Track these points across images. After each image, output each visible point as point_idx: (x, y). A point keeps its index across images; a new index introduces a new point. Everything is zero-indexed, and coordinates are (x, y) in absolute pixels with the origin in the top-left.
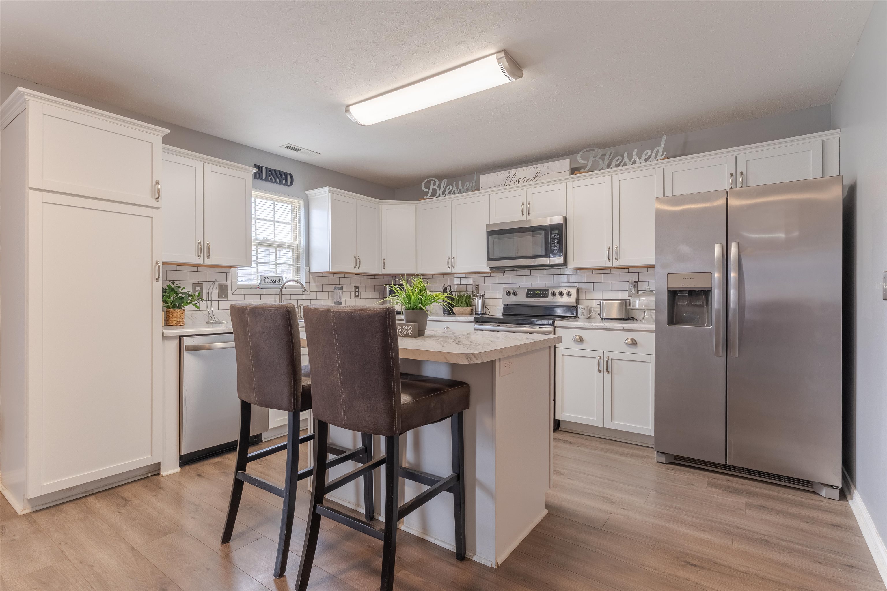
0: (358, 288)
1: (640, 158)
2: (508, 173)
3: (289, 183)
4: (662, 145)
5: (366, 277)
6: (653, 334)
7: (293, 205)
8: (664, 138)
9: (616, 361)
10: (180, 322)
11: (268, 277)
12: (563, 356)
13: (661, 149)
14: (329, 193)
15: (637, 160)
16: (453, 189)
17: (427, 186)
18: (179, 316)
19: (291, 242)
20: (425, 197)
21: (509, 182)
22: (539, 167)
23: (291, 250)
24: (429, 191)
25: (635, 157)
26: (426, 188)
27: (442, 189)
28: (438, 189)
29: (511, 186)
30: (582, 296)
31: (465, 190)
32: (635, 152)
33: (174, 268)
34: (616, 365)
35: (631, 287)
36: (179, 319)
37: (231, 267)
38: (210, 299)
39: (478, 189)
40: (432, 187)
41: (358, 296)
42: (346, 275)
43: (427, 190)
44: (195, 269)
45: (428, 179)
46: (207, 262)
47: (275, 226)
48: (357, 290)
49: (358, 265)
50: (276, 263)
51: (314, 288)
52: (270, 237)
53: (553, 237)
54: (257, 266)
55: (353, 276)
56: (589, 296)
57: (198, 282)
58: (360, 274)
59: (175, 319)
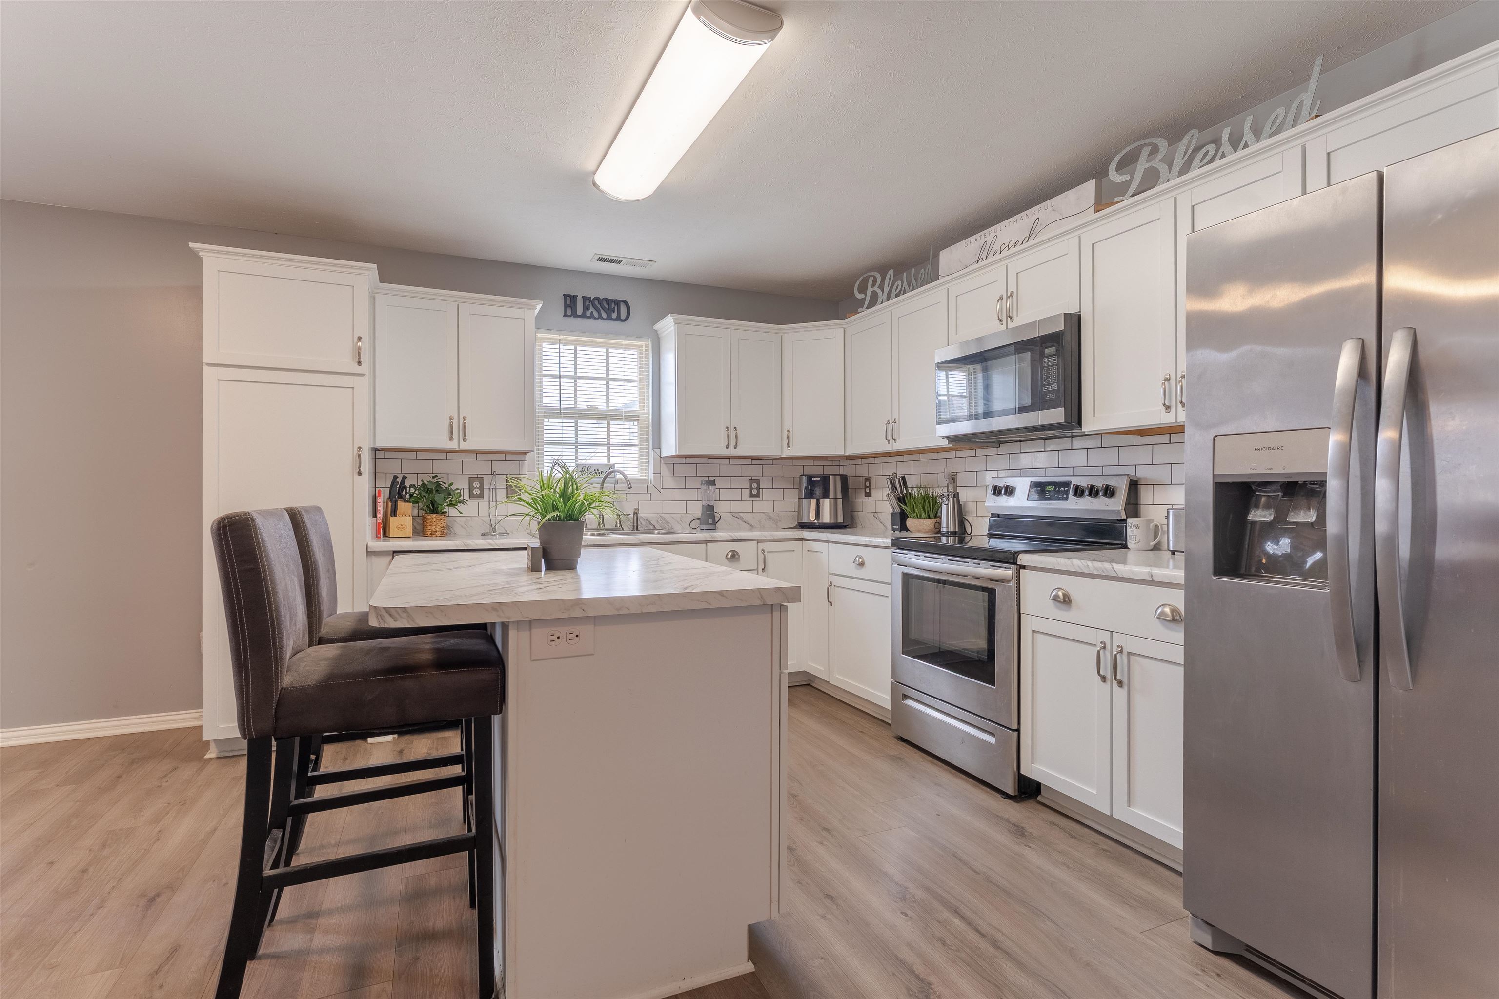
0: (758, 482)
1: (1258, 137)
2: (983, 237)
3: (623, 315)
4: (1313, 85)
5: (775, 462)
7: (640, 350)
8: (1317, 65)
9: (1137, 658)
10: (436, 531)
11: (590, 466)
12: (1035, 634)
13: (1308, 97)
14: (675, 324)
15: (1252, 142)
16: (903, 287)
17: (863, 289)
18: (435, 524)
19: (637, 409)
20: (859, 310)
21: (984, 256)
22: (1037, 212)
23: (636, 423)
24: (865, 298)
25: (1248, 137)
26: (860, 292)
27: (886, 290)
28: (879, 291)
29: (989, 260)
30: (1146, 496)
31: (919, 286)
32: (1248, 124)
33: (443, 456)
34: (1138, 669)
36: (434, 527)
37: (525, 453)
38: (494, 500)
39: (936, 277)
40: (870, 289)
41: (757, 496)
42: (733, 461)
43: (862, 296)
44: (473, 456)
45: (865, 276)
46: (464, 446)
47: (608, 386)
48: (755, 485)
49: (733, 443)
50: (609, 444)
51: (669, 482)
52: (600, 404)
53: (1046, 364)
54: (577, 450)
55: (749, 461)
57: (476, 476)
58: (762, 458)
59: (429, 528)
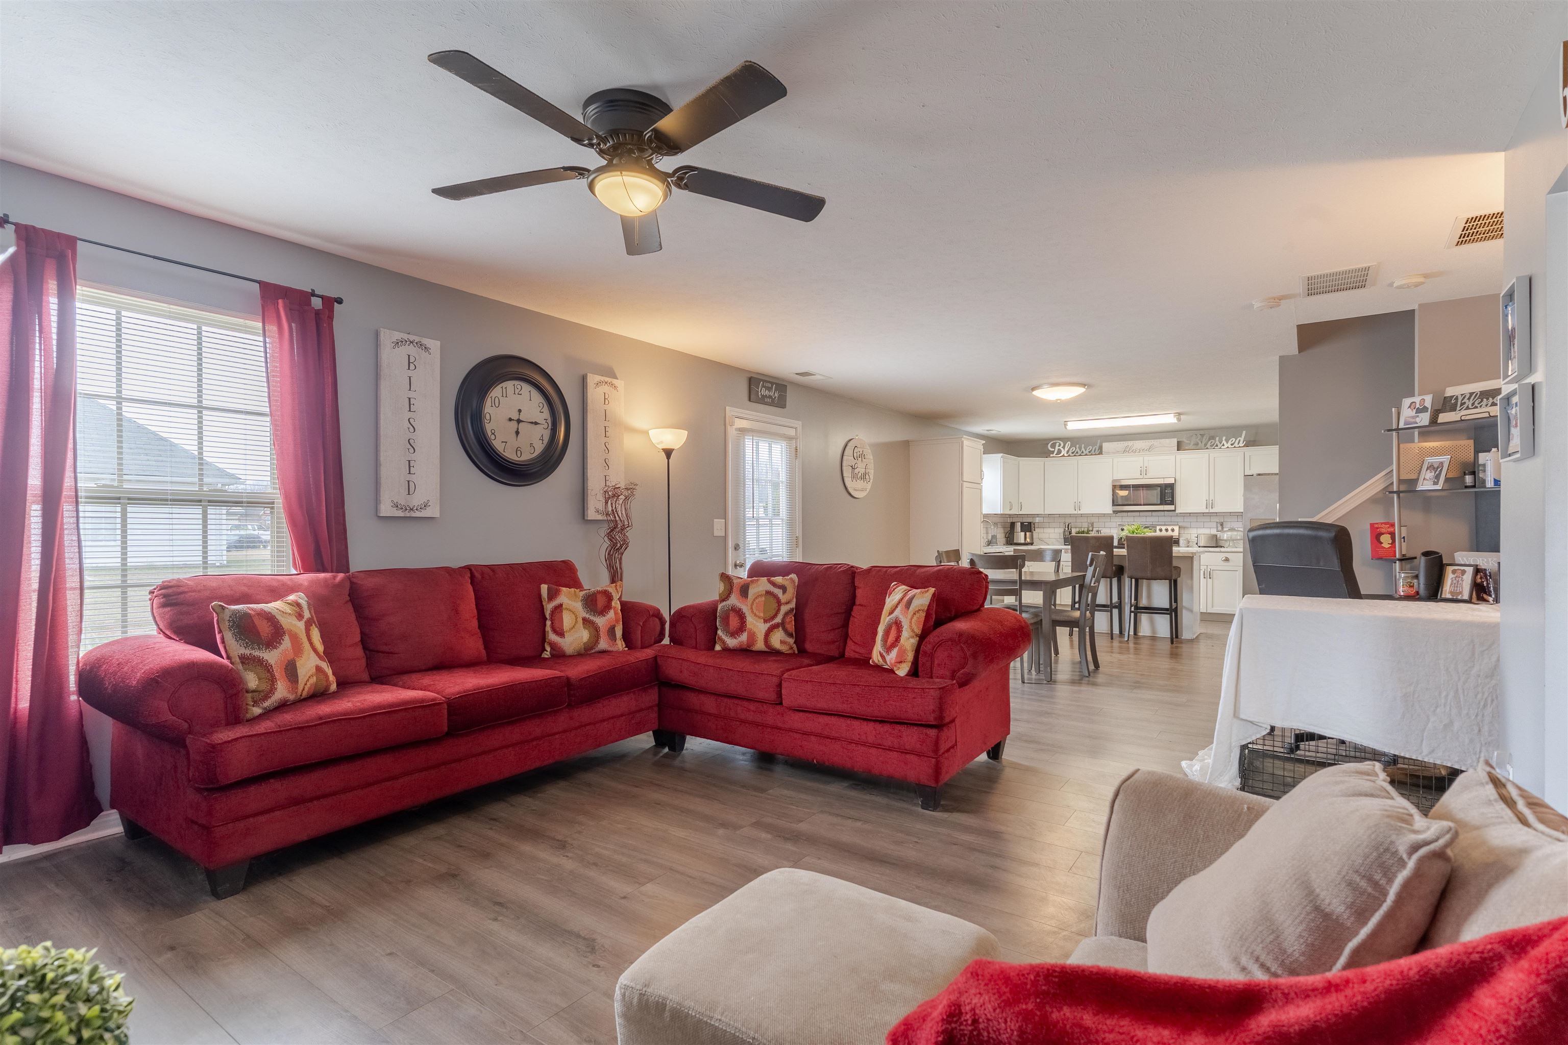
1: (1227, 443)
2: (1127, 444)
4: (1243, 437)
6: (1242, 554)
8: (1244, 433)
9: (1215, 571)
13: (1242, 439)
15: (1225, 443)
16: (1077, 450)
20: (1051, 455)
21: (1128, 450)
22: (1152, 442)
24: (1054, 451)
25: (1224, 442)
26: (1052, 448)
27: (1066, 449)
28: (1062, 449)
30: (1182, 531)
31: (1087, 452)
32: (1224, 438)
34: (1215, 574)
35: (1219, 525)
39: (1101, 453)
40: (1057, 448)
45: (1054, 441)
53: (1166, 492)
56: (1186, 531)
